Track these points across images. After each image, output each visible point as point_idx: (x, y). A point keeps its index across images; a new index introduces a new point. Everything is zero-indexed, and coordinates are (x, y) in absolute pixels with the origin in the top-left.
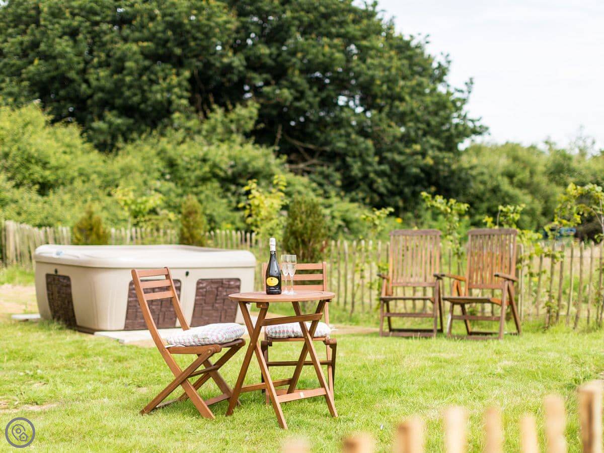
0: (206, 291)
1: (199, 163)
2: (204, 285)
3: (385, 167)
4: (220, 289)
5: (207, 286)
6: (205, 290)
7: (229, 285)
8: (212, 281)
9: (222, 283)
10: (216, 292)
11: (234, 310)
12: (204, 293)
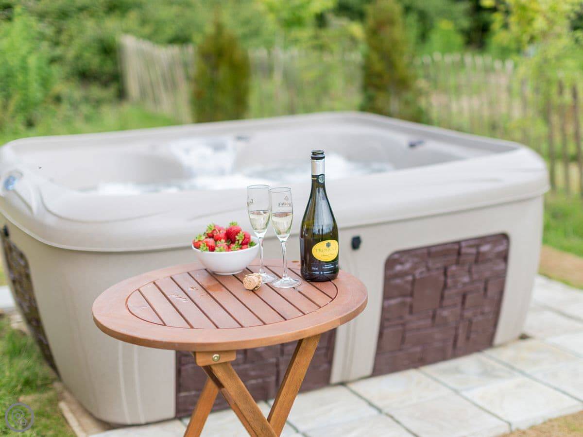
0: (413, 282)
2: (408, 266)
4: (454, 268)
5: (414, 268)
6: (410, 278)
7: (478, 253)
8: (429, 253)
9: (459, 253)
10: (442, 278)
11: (491, 317)
12: (408, 287)
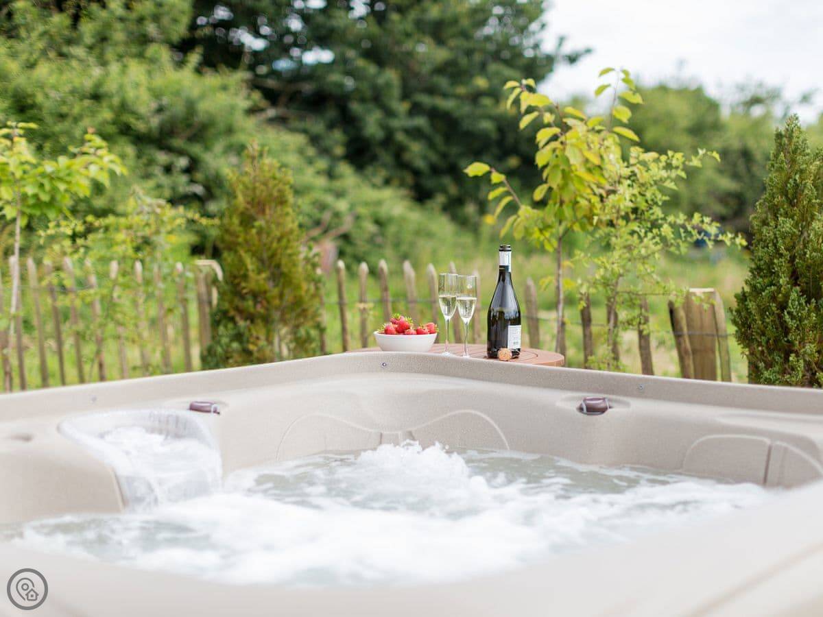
1: (87, 103)
3: (421, 122)
